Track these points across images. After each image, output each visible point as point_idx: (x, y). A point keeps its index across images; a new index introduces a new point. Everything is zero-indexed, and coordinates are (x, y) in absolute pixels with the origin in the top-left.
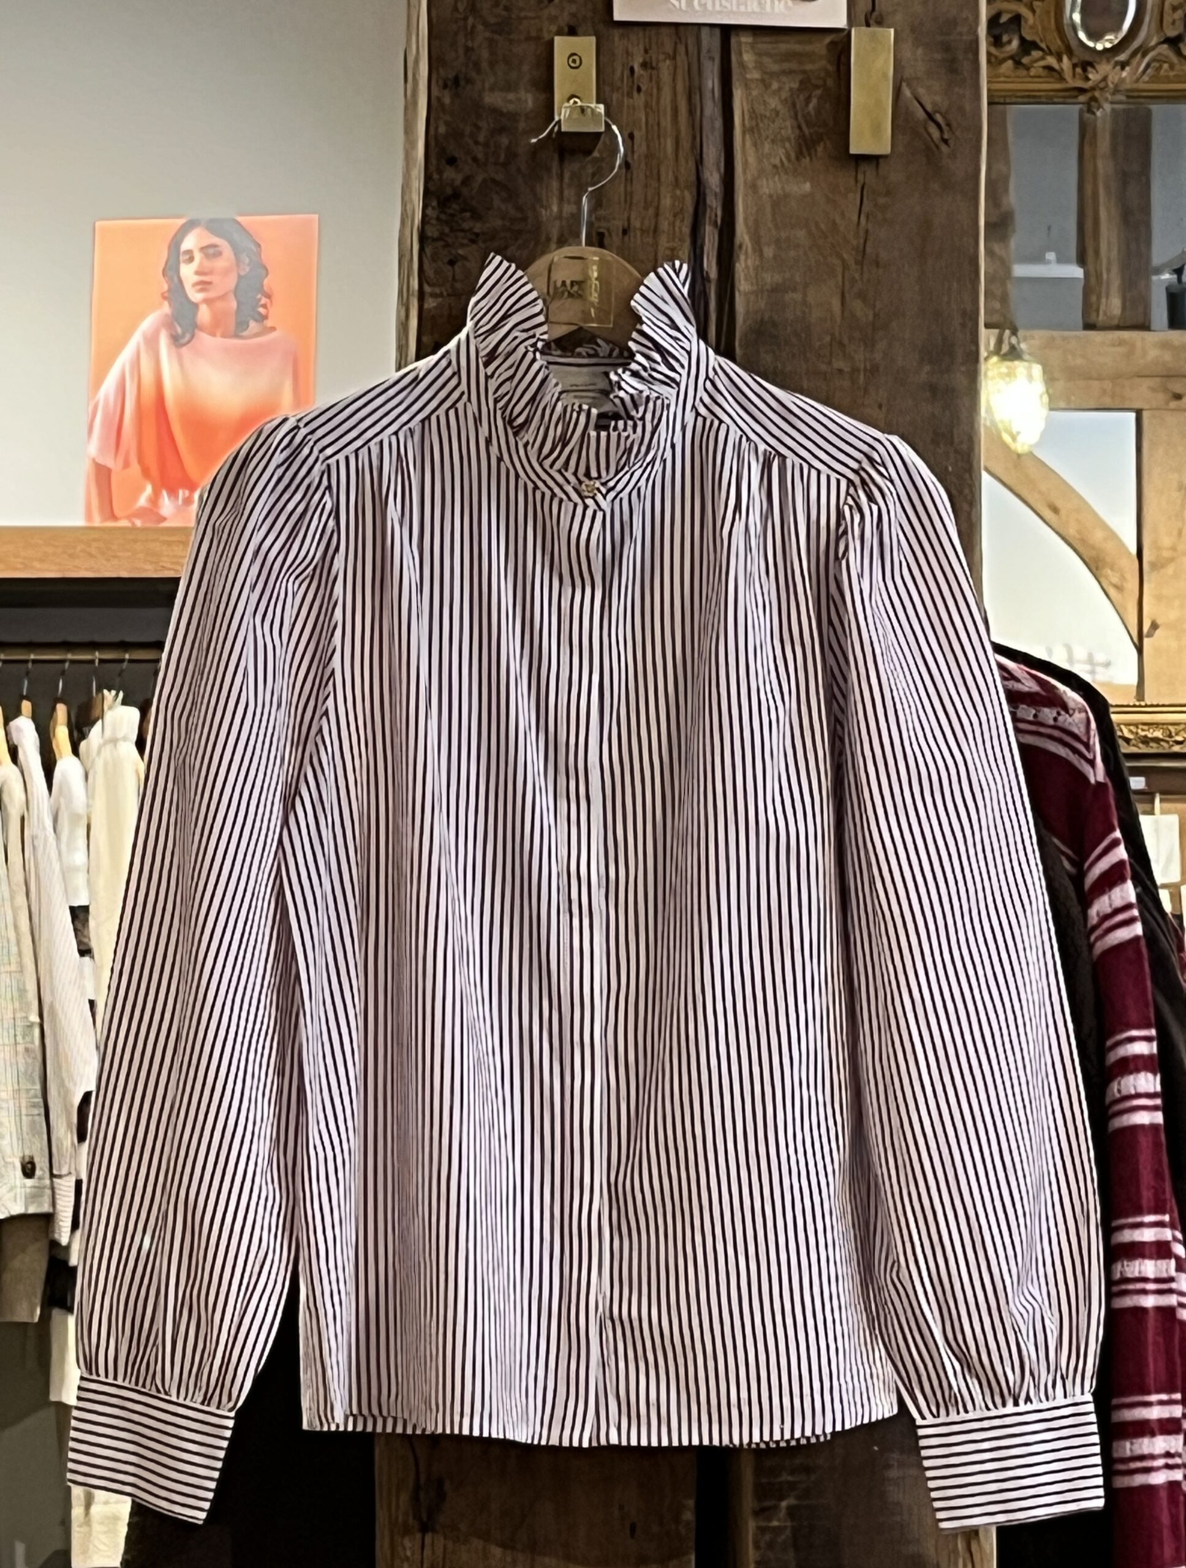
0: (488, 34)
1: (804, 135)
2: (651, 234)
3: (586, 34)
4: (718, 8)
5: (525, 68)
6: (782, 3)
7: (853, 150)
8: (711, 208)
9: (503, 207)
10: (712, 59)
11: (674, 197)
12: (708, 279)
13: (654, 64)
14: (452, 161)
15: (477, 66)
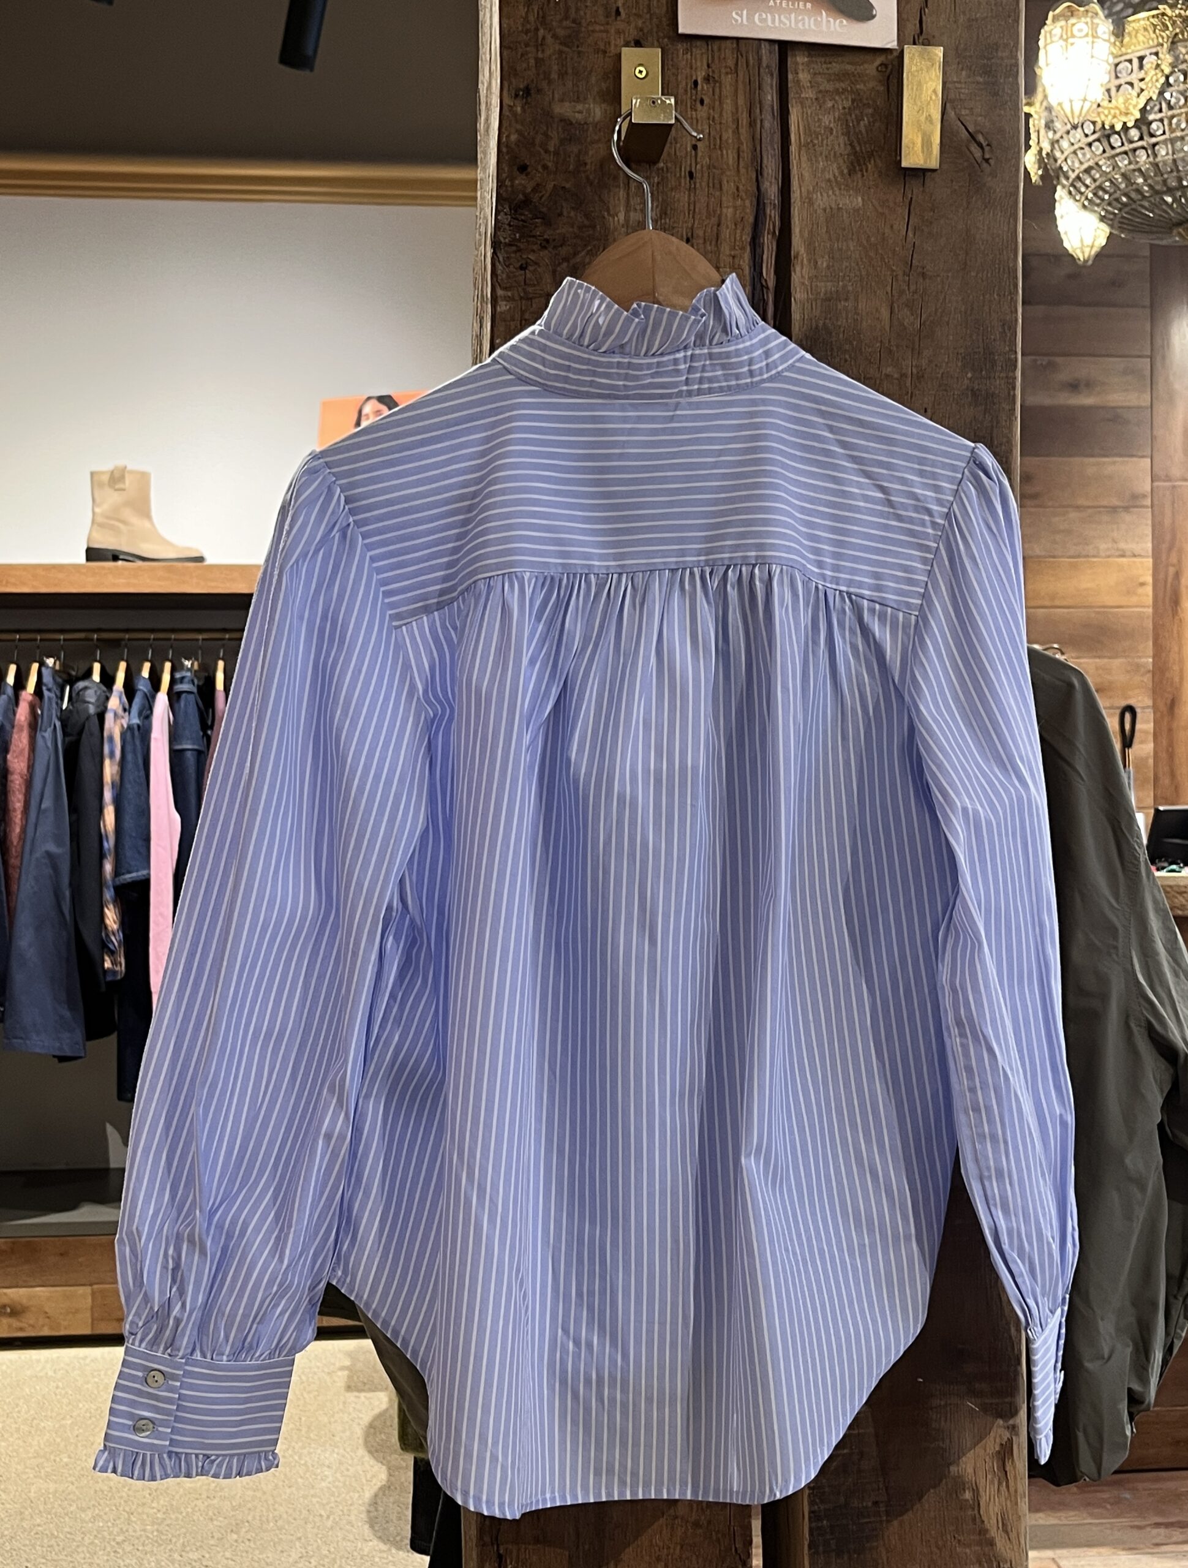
0: (557, 47)
1: (856, 152)
2: (714, 243)
3: (652, 46)
4: (777, 24)
5: (593, 79)
6: (838, 21)
7: (904, 164)
8: (770, 216)
9: (572, 214)
10: (772, 75)
11: (735, 208)
12: (767, 288)
13: (717, 78)
14: (523, 169)
15: (547, 76)
